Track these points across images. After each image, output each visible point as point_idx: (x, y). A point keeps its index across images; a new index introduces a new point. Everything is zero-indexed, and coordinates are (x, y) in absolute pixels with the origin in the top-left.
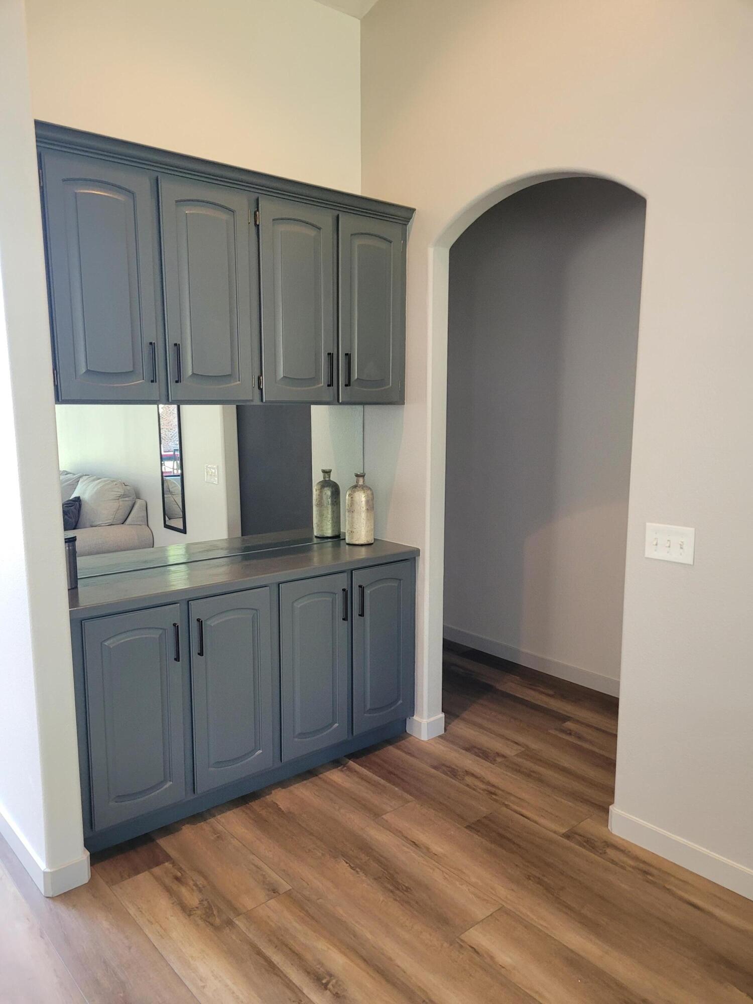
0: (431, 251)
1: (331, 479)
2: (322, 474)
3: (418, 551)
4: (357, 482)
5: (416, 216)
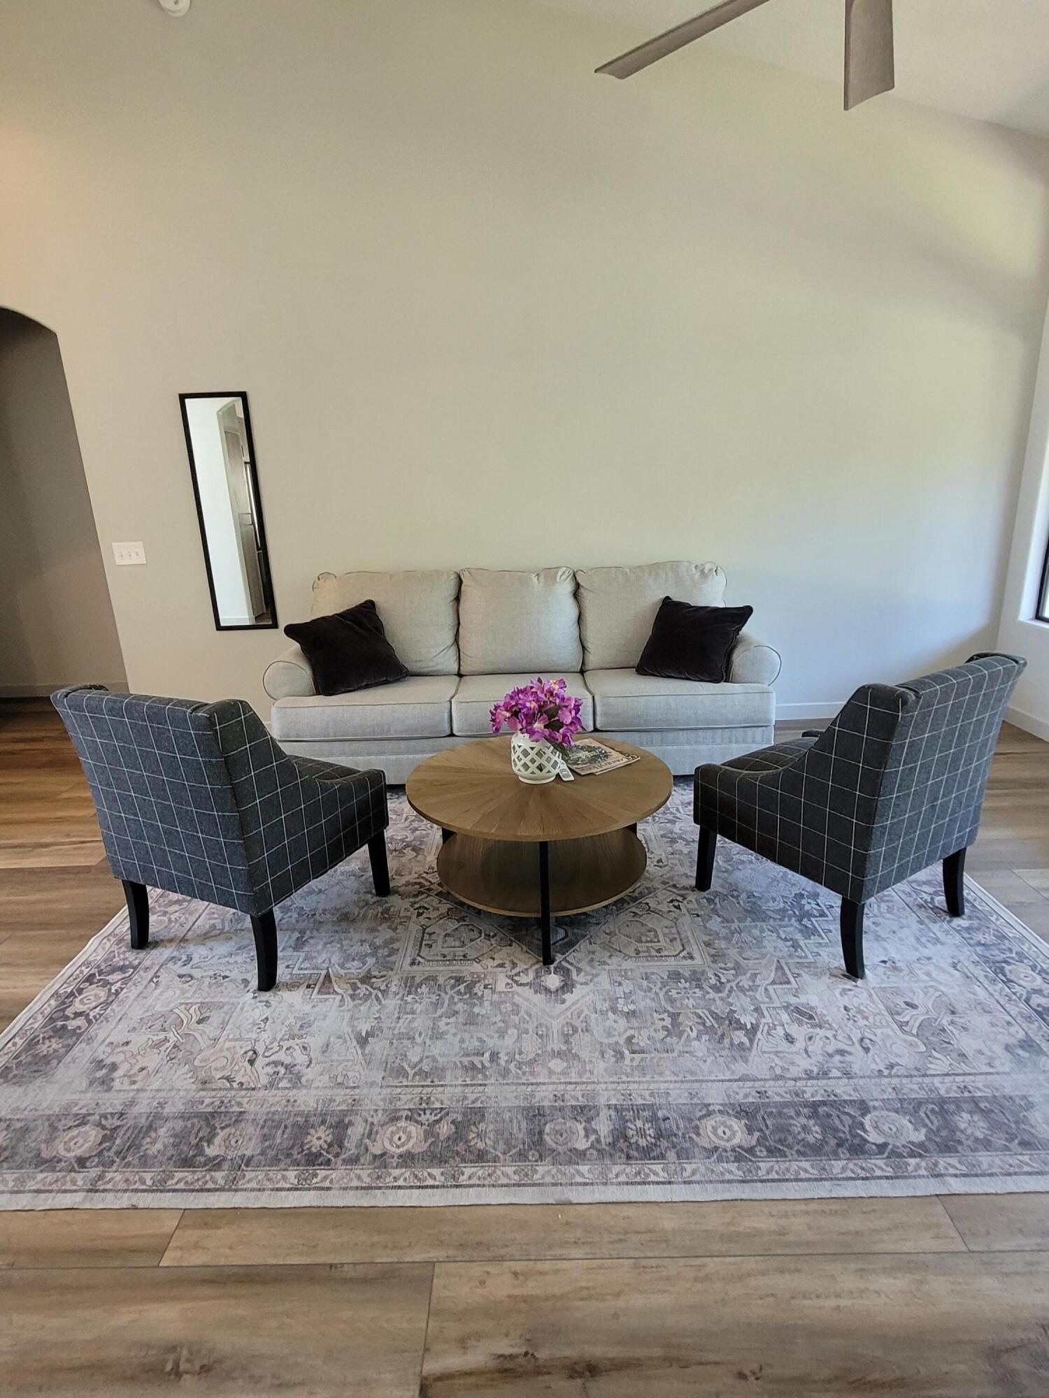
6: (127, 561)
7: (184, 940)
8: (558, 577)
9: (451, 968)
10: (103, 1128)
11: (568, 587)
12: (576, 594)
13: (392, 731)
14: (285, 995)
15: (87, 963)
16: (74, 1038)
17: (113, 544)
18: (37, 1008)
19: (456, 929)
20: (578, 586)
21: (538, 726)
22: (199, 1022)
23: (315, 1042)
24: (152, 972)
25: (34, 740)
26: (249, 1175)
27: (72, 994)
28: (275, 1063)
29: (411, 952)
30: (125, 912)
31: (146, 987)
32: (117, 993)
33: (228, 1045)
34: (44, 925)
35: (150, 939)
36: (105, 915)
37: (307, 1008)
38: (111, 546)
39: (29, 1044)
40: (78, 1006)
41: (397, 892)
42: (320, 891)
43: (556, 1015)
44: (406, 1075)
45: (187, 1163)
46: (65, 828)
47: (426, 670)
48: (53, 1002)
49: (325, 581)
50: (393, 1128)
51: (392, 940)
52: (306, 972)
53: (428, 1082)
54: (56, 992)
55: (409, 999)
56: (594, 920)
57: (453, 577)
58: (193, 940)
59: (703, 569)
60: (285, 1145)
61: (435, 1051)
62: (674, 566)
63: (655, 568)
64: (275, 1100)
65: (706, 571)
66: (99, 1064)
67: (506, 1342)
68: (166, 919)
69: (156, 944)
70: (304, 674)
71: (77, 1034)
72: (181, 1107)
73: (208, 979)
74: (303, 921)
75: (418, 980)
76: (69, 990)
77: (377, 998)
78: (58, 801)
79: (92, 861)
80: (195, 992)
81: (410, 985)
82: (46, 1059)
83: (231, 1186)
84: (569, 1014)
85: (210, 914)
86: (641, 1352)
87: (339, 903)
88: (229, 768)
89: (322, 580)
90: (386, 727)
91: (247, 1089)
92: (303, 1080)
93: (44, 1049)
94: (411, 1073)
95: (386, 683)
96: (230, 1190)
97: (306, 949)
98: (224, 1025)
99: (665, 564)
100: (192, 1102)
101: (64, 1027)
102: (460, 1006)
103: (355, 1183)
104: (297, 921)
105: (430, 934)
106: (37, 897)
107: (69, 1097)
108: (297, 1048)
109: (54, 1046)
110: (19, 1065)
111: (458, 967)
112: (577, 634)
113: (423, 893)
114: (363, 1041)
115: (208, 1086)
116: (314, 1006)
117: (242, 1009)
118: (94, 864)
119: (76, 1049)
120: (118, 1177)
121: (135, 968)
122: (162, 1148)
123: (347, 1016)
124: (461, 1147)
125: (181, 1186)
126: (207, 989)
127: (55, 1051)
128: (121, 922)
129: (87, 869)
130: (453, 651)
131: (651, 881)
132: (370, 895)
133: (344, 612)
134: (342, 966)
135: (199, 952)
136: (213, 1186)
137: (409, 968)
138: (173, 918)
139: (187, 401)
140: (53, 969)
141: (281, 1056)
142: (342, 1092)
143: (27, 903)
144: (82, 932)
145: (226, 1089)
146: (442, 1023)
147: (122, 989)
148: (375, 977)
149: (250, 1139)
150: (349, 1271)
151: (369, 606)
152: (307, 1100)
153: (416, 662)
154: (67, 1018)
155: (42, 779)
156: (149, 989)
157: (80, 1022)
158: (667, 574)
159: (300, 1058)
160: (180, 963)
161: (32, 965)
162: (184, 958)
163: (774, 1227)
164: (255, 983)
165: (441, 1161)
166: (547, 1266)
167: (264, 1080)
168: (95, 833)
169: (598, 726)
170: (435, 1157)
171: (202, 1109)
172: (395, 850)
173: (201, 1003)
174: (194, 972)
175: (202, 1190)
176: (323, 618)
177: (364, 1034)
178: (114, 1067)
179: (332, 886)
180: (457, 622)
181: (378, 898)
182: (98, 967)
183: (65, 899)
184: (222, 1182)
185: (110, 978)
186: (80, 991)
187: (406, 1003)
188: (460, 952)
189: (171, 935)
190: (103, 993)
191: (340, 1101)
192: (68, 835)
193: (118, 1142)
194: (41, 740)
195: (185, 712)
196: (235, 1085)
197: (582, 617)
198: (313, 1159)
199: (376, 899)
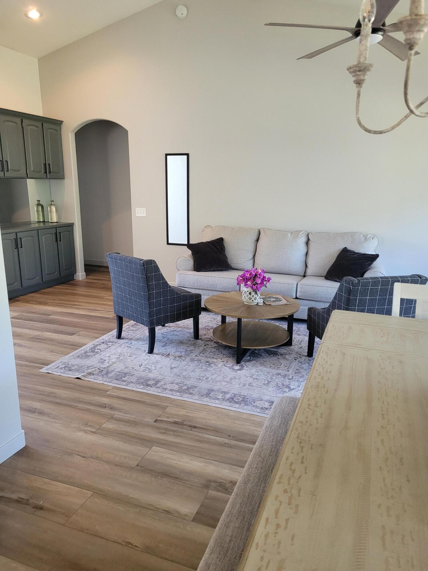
0: (70, 134)
1: (40, 203)
2: (37, 202)
3: (74, 223)
4: (52, 203)
5: (63, 123)
6: (139, 215)
7: (131, 339)
8: (299, 235)
9: (207, 359)
10: (100, 370)
11: (304, 239)
12: (307, 243)
13: (218, 288)
14: (155, 356)
15: (103, 339)
16: (96, 354)
17: (136, 208)
18: (88, 346)
19: (215, 351)
20: (309, 240)
21: (249, 283)
22: (129, 356)
23: (158, 366)
24: (120, 344)
25: (99, 280)
26: (131, 384)
27: (98, 345)
28: (146, 368)
29: (197, 353)
30: (116, 330)
31: (117, 347)
32: (110, 347)
33: (135, 362)
34: (93, 329)
35: (122, 337)
36: (110, 330)
37: (160, 359)
38: (135, 209)
39: (85, 352)
40: (99, 347)
41: (201, 339)
42: (177, 335)
43: (232, 374)
44: (180, 377)
45: (117, 379)
46: (104, 306)
47: (239, 268)
48: (92, 346)
49: (207, 229)
50: (171, 385)
51: (193, 350)
52: (163, 352)
53: (185, 379)
54: (94, 344)
55: (190, 363)
56: (262, 357)
57: (257, 231)
58: (133, 340)
59: (367, 237)
60: (142, 382)
61: (191, 374)
62: (352, 234)
63: (343, 235)
64: (143, 374)
65: (368, 238)
66: (102, 359)
67: (178, 419)
68: (128, 334)
69: (123, 339)
70: (191, 263)
71: (97, 353)
72: (119, 370)
73: (135, 349)
74: (168, 341)
75: (195, 360)
76: (97, 344)
77: (181, 361)
78: (103, 299)
79: (111, 316)
80: (130, 350)
81: (192, 360)
82: (89, 356)
83: (127, 385)
84: (236, 375)
85: (141, 335)
86: (208, 428)
87: (181, 339)
88: (148, 279)
89: (206, 228)
90: (215, 286)
91: (137, 371)
92: (152, 372)
93: (88, 354)
94: (182, 377)
95: (221, 270)
96: (126, 386)
97: (165, 347)
98: (135, 358)
99: (349, 233)
100: (122, 370)
101: (94, 351)
102: (204, 367)
103: (156, 391)
104: (166, 341)
105: (205, 351)
106: (93, 322)
107: (93, 364)
108: (153, 366)
109: (91, 354)
110: (82, 356)
111: (209, 359)
112: (304, 259)
113: (209, 341)
114: (172, 368)
115: (127, 368)
116: (161, 359)
117: (142, 356)
118: (111, 317)
119: (97, 356)
120: (101, 378)
121: (116, 343)
122: (112, 376)
123: (170, 363)
124: (187, 391)
125: (115, 383)
126: (134, 350)
127: (91, 355)
128: (115, 332)
129: (108, 318)
130: (252, 261)
131: (293, 351)
132: (192, 339)
133: (210, 241)
134: (174, 353)
135: (134, 342)
136: (122, 384)
137: (194, 357)
138: (130, 334)
139: (168, 156)
140: (94, 339)
141: (148, 367)
142: (161, 376)
143: (90, 323)
144: (103, 332)
145: (132, 370)
146: (196, 370)
147: (111, 346)
148: (183, 357)
149: (134, 379)
150: (148, 403)
151: (221, 240)
152: (151, 375)
153: (236, 264)
154: (96, 349)
155: (100, 292)
156: (118, 348)
157: (99, 351)
158: (348, 238)
159: (153, 368)
160: (128, 344)
161: (89, 337)
162: (130, 343)
163: (260, 421)
164: (147, 351)
165: (180, 392)
166: (195, 412)
167: (142, 370)
168: (112, 309)
169: (298, 296)
170: (178, 391)
171: (124, 372)
172: (207, 329)
173: (131, 353)
174: (131, 346)
175: (119, 384)
176: (202, 243)
177: (173, 367)
178: (105, 360)
179: (181, 334)
180: (255, 250)
181: (194, 340)
182: (106, 340)
183: (100, 324)
184: (125, 384)
185: (108, 344)
186: (100, 345)
187: (189, 363)
188: (212, 356)
189: (128, 337)
190: (106, 346)
191: (160, 377)
192: (105, 309)
193: (102, 373)
194: (102, 280)
195: (138, 261)
196: (134, 369)
197: (308, 253)
198: (148, 385)
199: (193, 340)
